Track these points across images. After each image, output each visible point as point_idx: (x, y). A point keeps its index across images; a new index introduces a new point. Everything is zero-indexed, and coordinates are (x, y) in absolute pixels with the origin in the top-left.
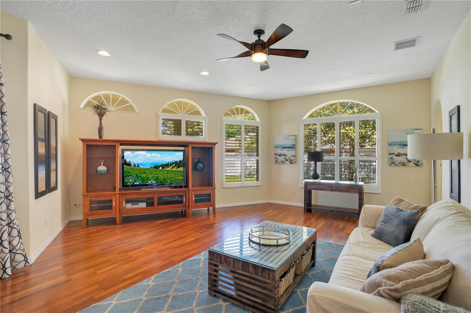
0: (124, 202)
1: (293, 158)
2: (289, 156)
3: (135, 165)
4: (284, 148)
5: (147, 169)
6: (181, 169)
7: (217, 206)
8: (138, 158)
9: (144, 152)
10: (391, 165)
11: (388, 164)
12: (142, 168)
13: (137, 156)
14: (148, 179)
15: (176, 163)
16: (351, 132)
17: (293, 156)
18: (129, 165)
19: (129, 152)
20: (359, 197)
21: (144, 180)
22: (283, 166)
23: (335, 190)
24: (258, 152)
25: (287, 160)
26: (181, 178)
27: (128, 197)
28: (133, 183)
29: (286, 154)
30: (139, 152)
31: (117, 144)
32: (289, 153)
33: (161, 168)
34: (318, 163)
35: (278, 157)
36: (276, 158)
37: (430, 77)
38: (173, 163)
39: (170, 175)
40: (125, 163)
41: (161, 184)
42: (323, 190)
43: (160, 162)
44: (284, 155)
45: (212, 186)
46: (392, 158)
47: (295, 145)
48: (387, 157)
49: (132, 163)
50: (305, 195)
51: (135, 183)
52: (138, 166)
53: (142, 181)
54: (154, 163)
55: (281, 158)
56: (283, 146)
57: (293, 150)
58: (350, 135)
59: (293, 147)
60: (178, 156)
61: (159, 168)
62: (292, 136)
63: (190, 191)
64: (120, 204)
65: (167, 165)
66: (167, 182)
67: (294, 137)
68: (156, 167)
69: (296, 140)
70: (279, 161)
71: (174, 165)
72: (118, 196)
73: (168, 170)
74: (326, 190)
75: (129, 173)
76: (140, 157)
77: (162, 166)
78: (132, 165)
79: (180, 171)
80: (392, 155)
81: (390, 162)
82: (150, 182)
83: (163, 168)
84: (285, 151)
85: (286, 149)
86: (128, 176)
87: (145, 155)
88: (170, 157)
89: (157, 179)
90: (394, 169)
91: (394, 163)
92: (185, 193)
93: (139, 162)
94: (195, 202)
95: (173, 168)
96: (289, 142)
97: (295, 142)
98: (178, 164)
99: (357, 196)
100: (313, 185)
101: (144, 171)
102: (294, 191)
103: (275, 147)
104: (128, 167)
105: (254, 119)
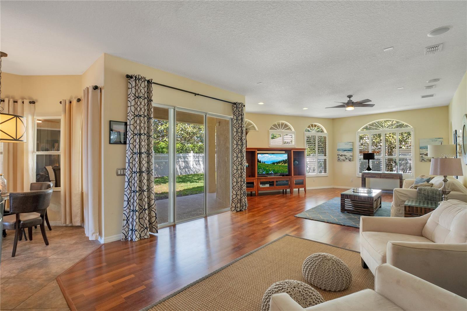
0: (259, 184)
1: (351, 157)
2: (348, 156)
3: (263, 163)
4: (344, 151)
5: (269, 165)
6: (286, 165)
7: (307, 189)
8: (264, 158)
9: (268, 155)
10: (421, 161)
11: (420, 161)
12: (267, 164)
13: (264, 157)
14: (270, 171)
15: (284, 161)
16: (391, 138)
17: (351, 156)
18: (260, 162)
19: (260, 155)
20: (400, 181)
21: (268, 171)
22: (344, 163)
23: (383, 177)
24: (325, 154)
25: (347, 159)
26: (287, 170)
27: (262, 181)
28: (262, 173)
29: (346, 155)
30: (265, 155)
31: (256, 150)
32: (348, 154)
33: (276, 164)
34: (370, 160)
35: (340, 157)
36: (338, 157)
37: (447, 105)
38: (282, 161)
39: (281, 168)
40: (259, 161)
41: (276, 173)
42: (375, 177)
43: (276, 160)
44: (345, 155)
45: (304, 175)
46: (422, 157)
47: (352, 149)
48: (419, 156)
49: (262, 161)
50: (362, 181)
51: (263, 173)
52: (265, 163)
53: (266, 172)
54: (272, 161)
55: (343, 158)
56: (344, 150)
57: (351, 152)
58: (390, 140)
59: (351, 150)
60: (285, 157)
61: (275, 164)
62: (350, 142)
63: (293, 178)
64: (258, 184)
65: (279, 162)
66: (279, 172)
67: (352, 144)
68: (274, 163)
69: (353, 145)
70: (341, 160)
71: (283, 162)
72: (256, 180)
73: (280, 165)
74: (377, 178)
75: (260, 167)
76: (266, 158)
77: (276, 163)
78: (262, 162)
79: (286, 166)
80: (422, 155)
81: (421, 159)
82: (270, 172)
83: (277, 164)
84: (345, 153)
85: (346, 151)
86: (260, 169)
87: (268, 157)
88: (280, 158)
89: (274, 171)
90: (424, 164)
91: (423, 160)
92: (289, 179)
93: (265, 161)
94: (295, 185)
95: (282, 164)
96: (348, 147)
97: (353, 147)
98: (284, 162)
99: (399, 181)
100: (368, 175)
101: (268, 166)
102: (352, 179)
103: (338, 150)
104: (260, 163)
105: (322, 131)
